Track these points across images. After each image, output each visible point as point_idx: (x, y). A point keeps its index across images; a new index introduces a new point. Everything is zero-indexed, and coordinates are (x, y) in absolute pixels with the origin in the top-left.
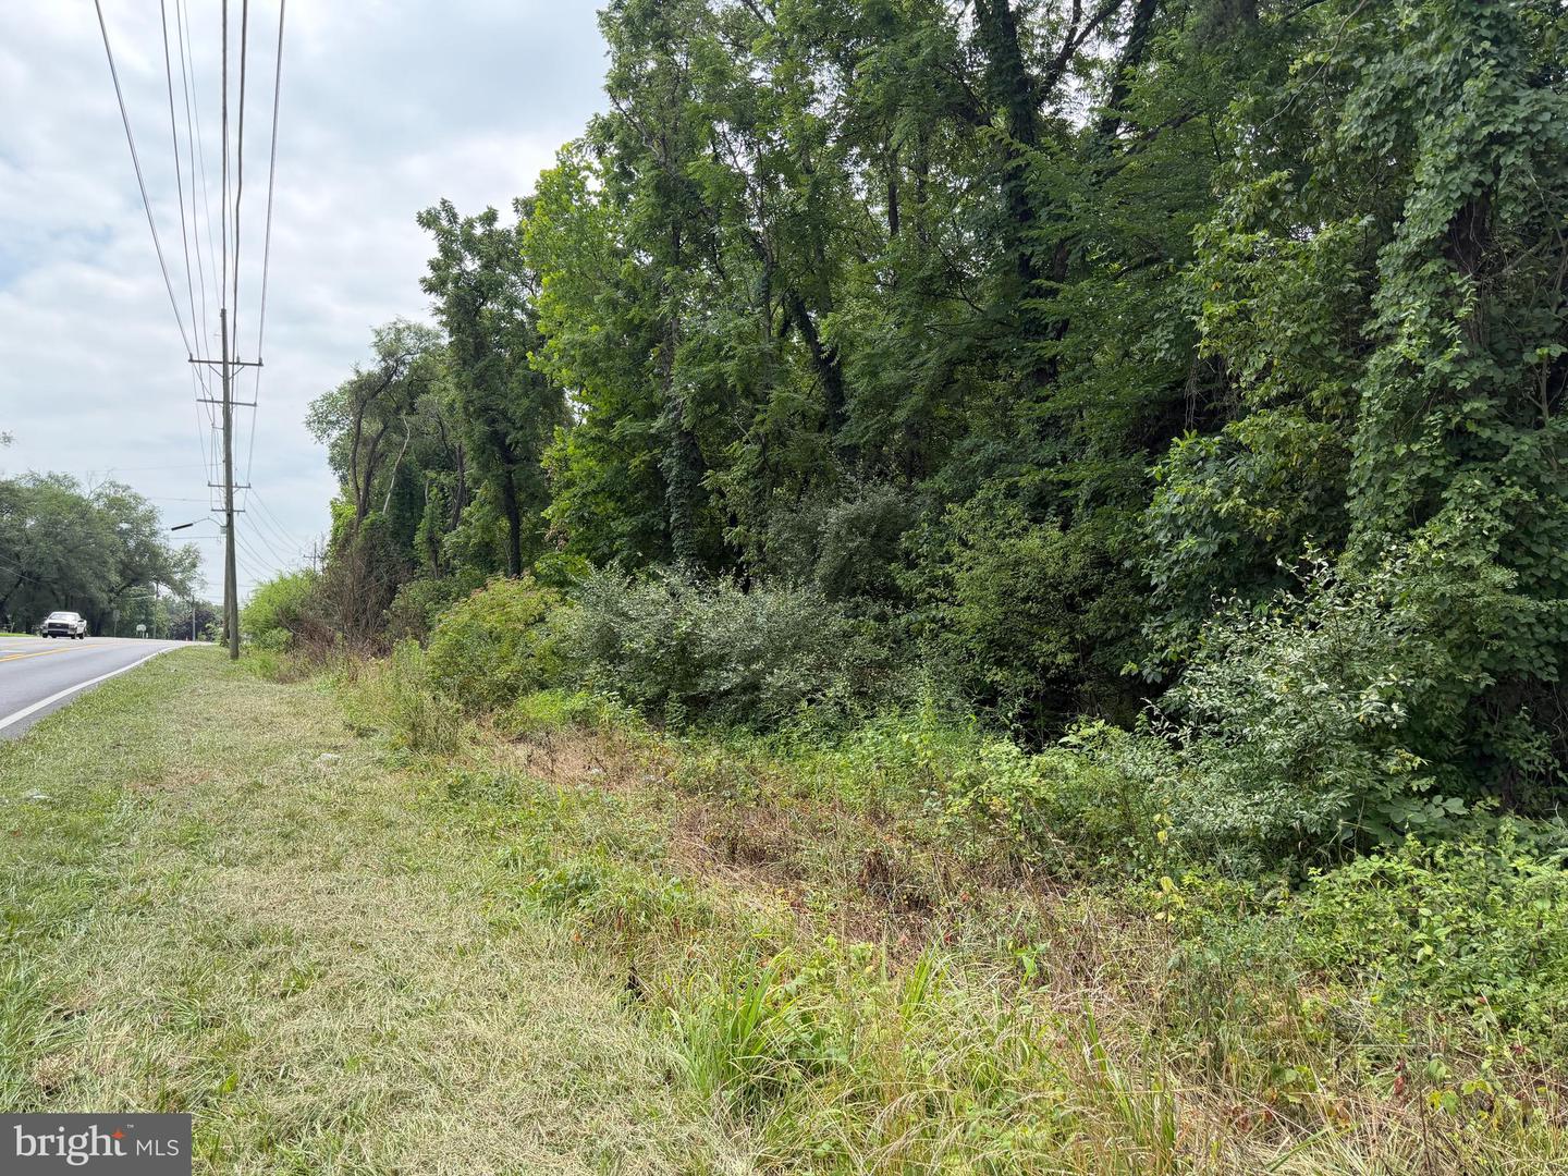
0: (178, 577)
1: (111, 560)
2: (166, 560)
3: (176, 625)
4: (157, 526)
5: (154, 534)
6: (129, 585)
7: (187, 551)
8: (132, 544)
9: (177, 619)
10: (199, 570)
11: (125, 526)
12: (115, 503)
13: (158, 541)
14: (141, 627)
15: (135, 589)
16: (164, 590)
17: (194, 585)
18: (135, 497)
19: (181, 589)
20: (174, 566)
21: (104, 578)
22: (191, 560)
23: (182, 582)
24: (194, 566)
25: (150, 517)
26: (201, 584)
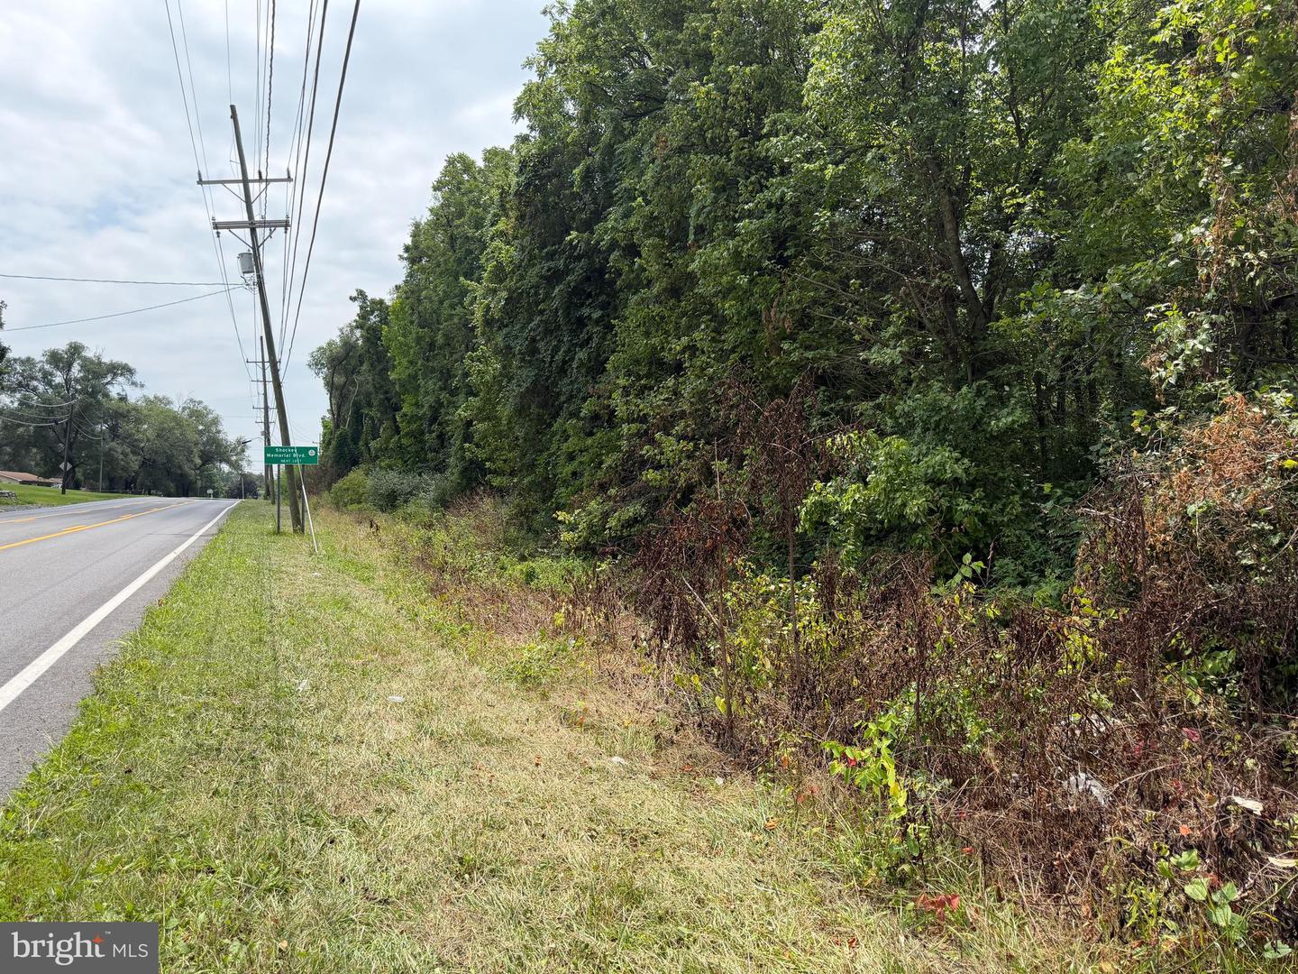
0: (234, 458)
1: (194, 450)
2: (226, 448)
3: (232, 489)
4: (220, 428)
5: (219, 432)
6: (205, 465)
7: (238, 442)
8: (206, 438)
9: (232, 486)
10: (246, 454)
11: (201, 427)
12: (194, 413)
13: (221, 436)
14: (210, 491)
15: (208, 467)
16: (225, 468)
17: (244, 463)
18: (206, 409)
19: (235, 466)
20: (231, 451)
21: (192, 461)
22: (241, 448)
23: (236, 461)
24: (243, 451)
25: (216, 421)
26: (249, 462)
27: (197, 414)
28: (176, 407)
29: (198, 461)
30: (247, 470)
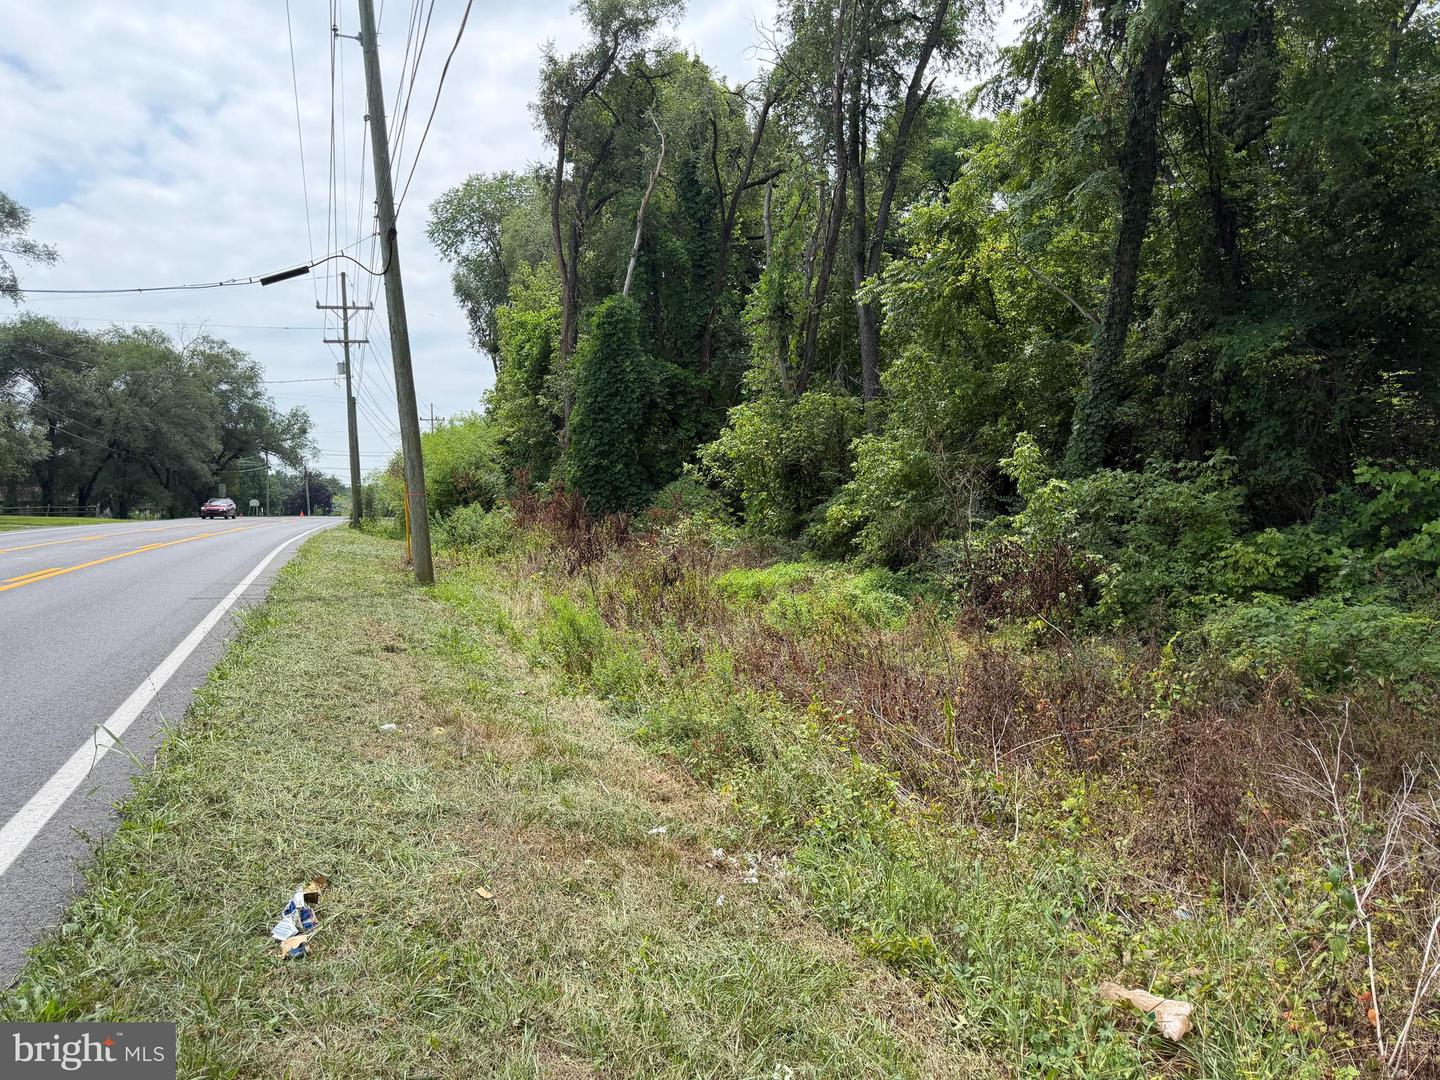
0: (287, 444)
1: (210, 425)
2: (273, 425)
3: (290, 497)
4: (260, 387)
5: (257, 395)
6: (236, 456)
7: (294, 415)
8: (234, 407)
9: (291, 493)
10: (310, 435)
11: (224, 387)
12: (213, 361)
13: (262, 403)
14: (254, 503)
15: (241, 461)
16: (274, 462)
17: (305, 453)
18: (233, 353)
19: (291, 457)
20: (283, 432)
21: (203, 446)
22: (299, 426)
23: (293, 449)
24: (304, 431)
25: (251, 377)
26: (316, 453)
27: (218, 362)
28: (178, 347)
29: (216, 446)
30: (312, 466)
